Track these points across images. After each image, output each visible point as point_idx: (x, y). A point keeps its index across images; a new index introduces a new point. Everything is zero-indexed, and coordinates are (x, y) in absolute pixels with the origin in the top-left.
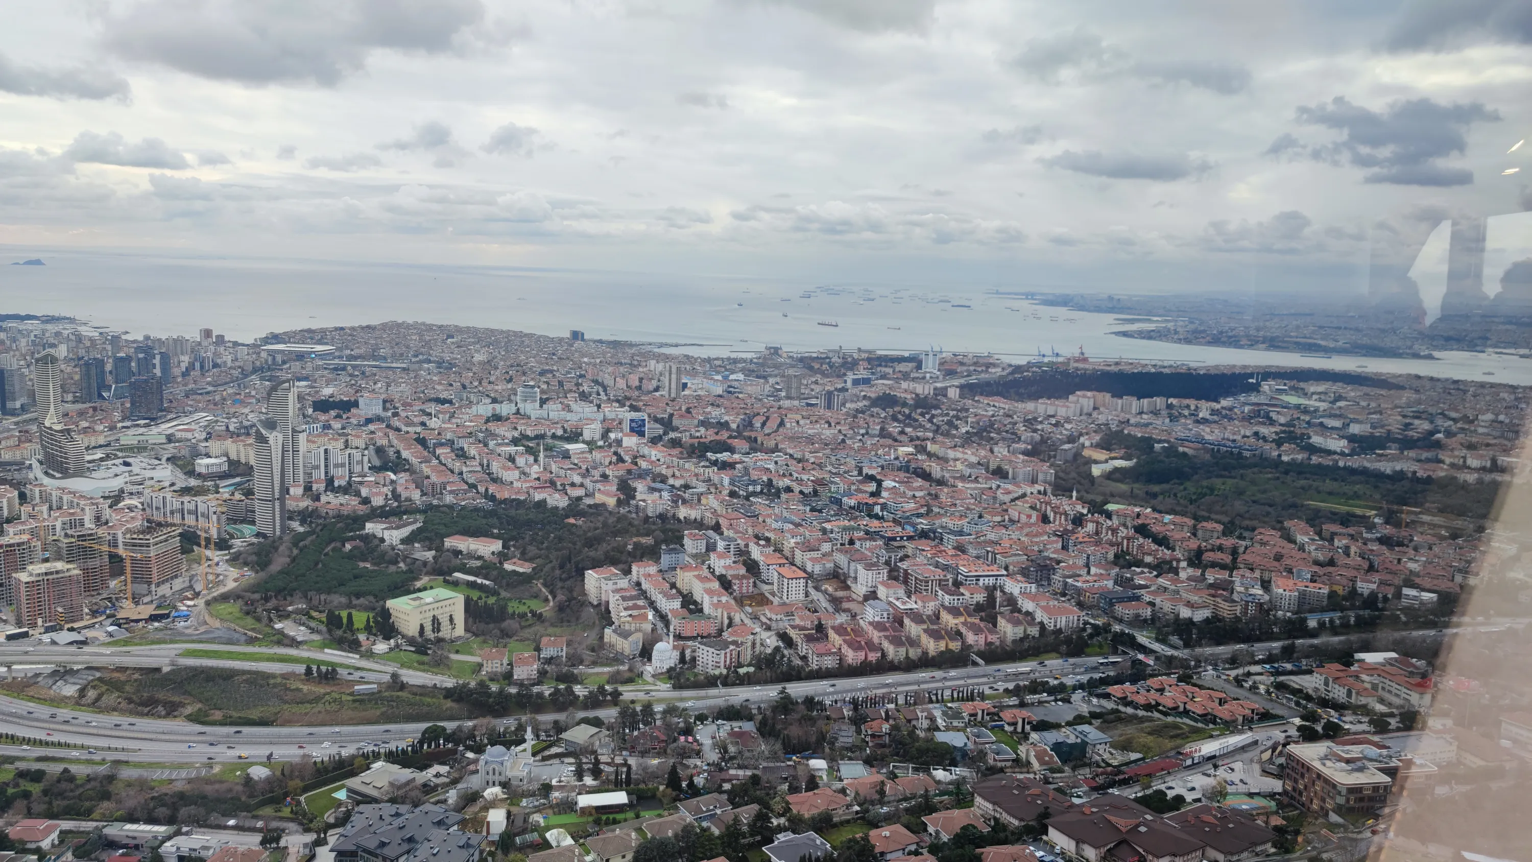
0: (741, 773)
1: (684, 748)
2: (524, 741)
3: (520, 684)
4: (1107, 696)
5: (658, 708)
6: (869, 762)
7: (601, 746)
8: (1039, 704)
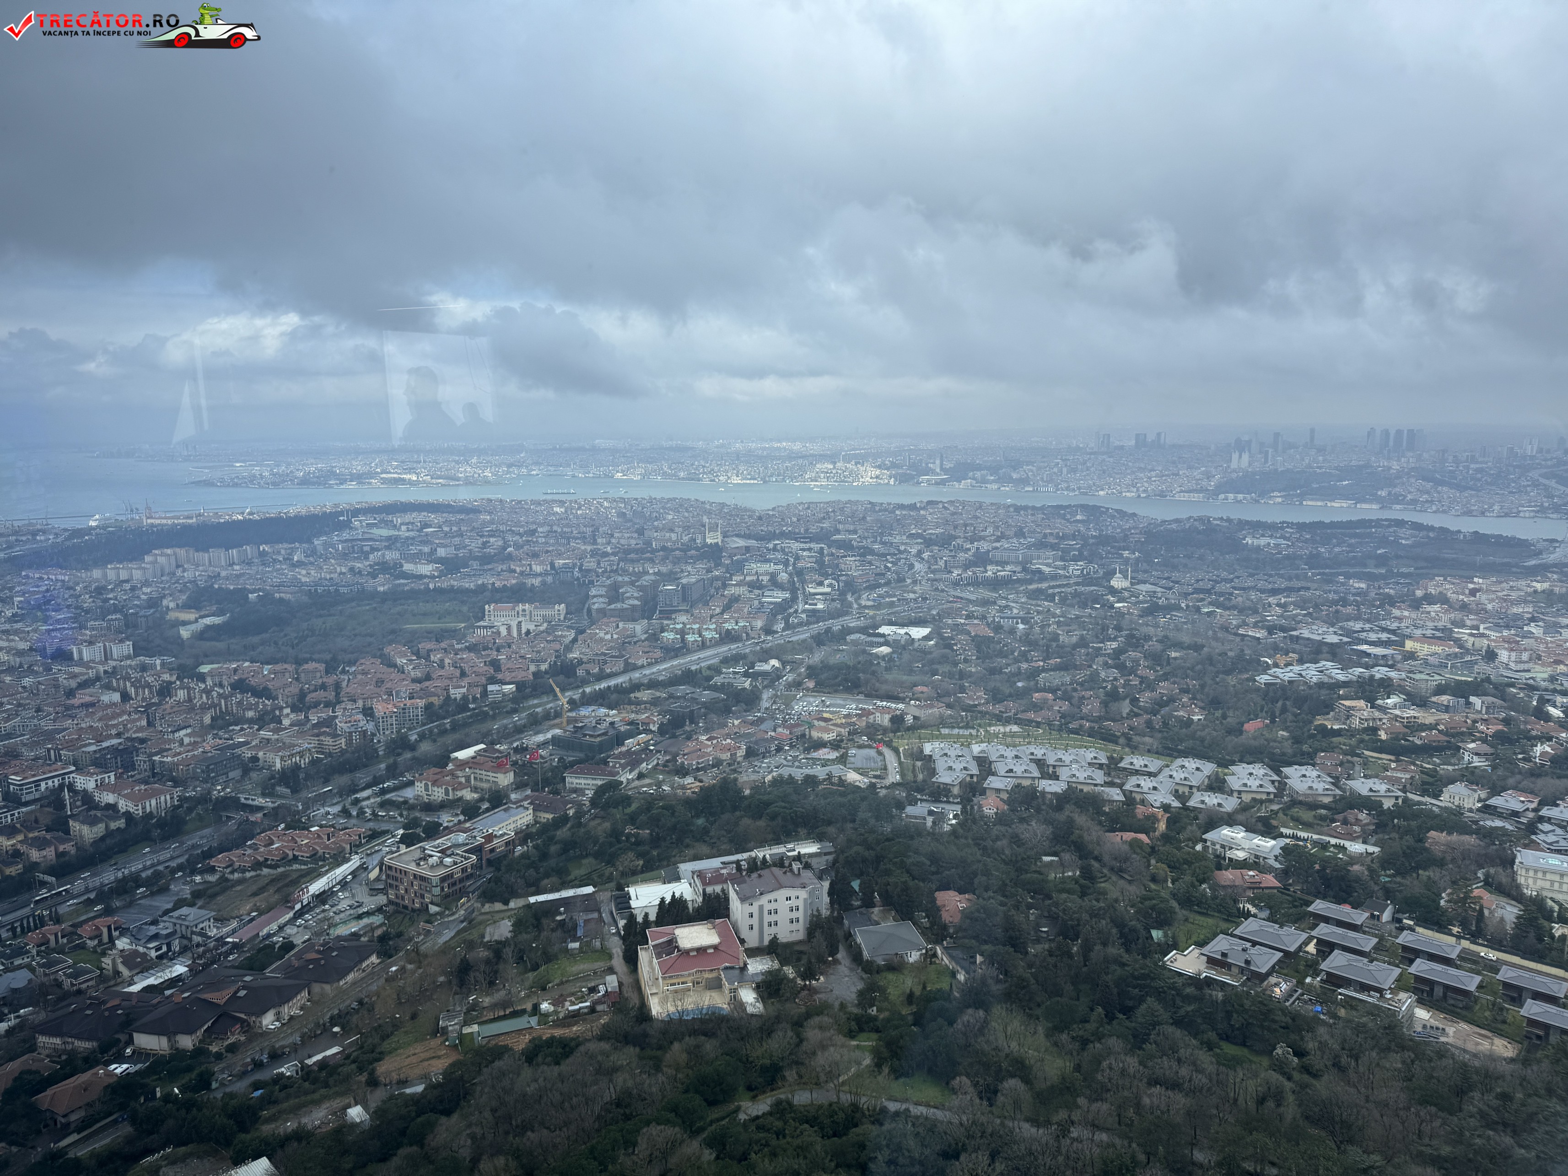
4: (212, 870)
8: (130, 905)
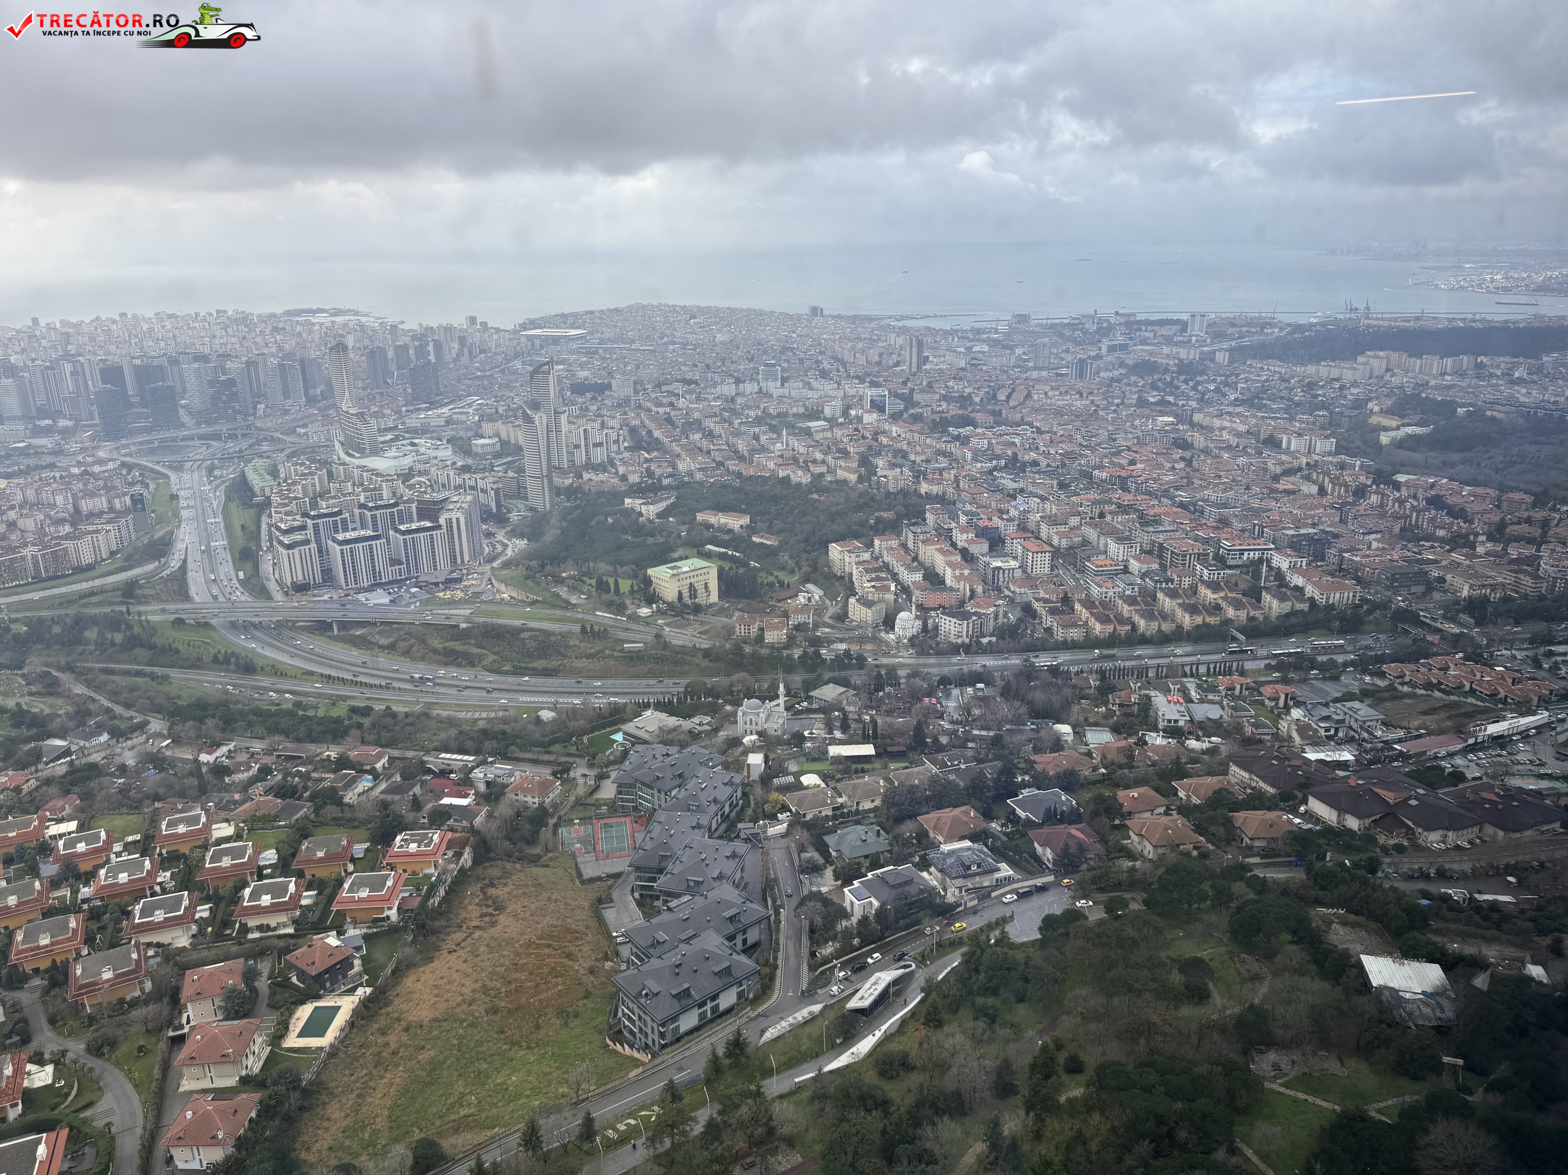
0: (984, 733)
1: (928, 708)
2: (778, 697)
3: (772, 646)
4: (1382, 675)
5: (902, 673)
6: (1116, 730)
7: (848, 704)
8: (1304, 681)
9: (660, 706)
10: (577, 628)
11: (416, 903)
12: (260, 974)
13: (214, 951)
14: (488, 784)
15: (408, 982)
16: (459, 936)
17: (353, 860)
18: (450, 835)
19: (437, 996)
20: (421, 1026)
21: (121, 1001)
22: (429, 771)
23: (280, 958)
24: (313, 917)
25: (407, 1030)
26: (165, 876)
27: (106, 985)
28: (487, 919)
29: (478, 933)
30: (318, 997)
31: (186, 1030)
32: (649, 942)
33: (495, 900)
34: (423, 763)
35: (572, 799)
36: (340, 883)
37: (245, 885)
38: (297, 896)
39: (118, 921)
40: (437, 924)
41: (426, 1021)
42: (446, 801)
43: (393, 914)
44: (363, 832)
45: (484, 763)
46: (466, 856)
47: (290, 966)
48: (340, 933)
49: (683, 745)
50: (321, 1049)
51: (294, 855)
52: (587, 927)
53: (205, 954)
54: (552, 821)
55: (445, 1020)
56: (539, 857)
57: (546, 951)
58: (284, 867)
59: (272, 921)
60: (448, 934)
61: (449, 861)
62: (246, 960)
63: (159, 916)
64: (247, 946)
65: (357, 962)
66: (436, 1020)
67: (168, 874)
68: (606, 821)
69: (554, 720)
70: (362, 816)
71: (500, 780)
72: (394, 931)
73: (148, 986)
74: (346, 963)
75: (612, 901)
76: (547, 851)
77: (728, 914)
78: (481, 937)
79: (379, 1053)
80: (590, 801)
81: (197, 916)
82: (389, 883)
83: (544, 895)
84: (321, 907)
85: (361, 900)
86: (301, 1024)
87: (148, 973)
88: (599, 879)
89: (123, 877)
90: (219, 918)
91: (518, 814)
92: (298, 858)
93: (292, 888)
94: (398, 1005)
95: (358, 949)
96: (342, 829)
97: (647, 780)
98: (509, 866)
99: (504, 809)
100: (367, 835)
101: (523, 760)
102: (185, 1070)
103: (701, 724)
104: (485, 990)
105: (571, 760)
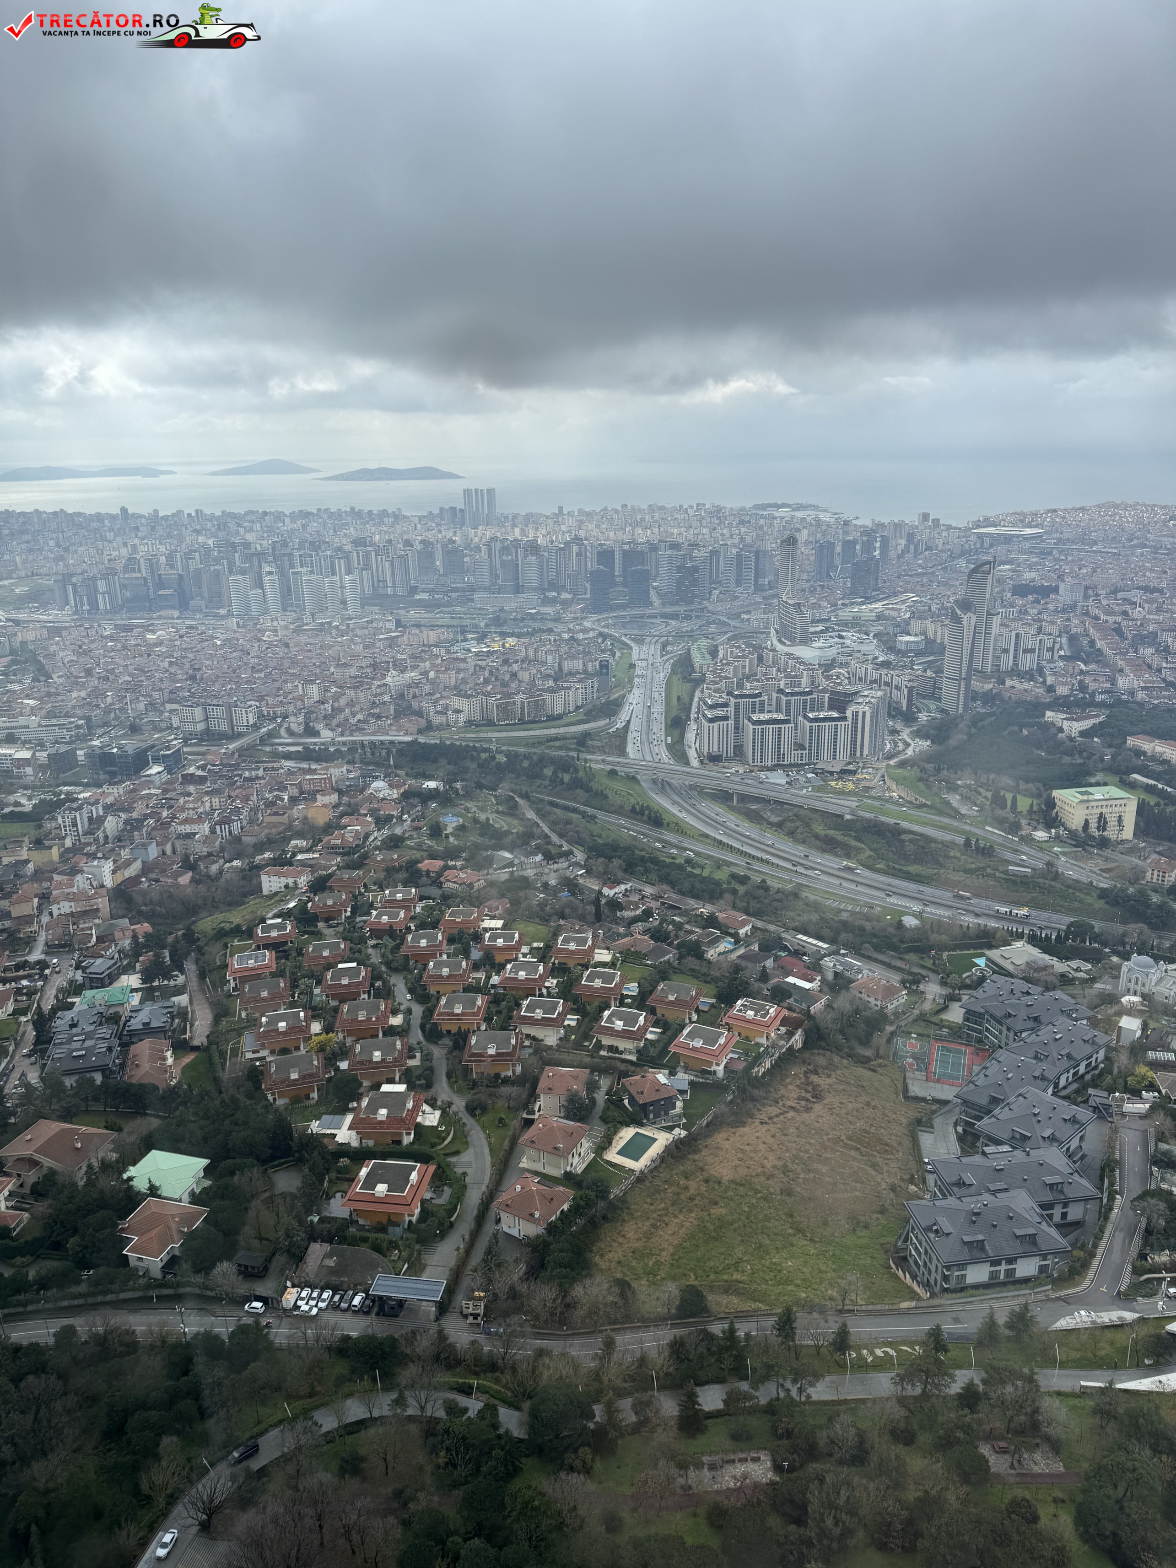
9: (1033, 940)
10: (961, 840)
11: (740, 1066)
12: (599, 1088)
13: (571, 1057)
14: (836, 974)
15: (720, 1138)
16: (773, 1110)
17: (697, 1011)
18: (786, 1012)
19: (740, 1160)
20: (719, 1183)
21: (497, 1076)
22: (785, 948)
23: (619, 1080)
24: (653, 1051)
25: (707, 1181)
26: (551, 983)
27: (489, 1059)
28: (803, 1103)
29: (791, 1114)
30: (641, 1125)
31: (536, 1117)
32: (954, 1179)
33: (815, 1087)
34: (781, 938)
35: (916, 1012)
36: (682, 1027)
37: (608, 1007)
38: (644, 1029)
39: (511, 1010)
40: (756, 1092)
41: (725, 1180)
42: (791, 980)
43: (720, 1070)
44: (712, 989)
45: (836, 953)
46: (797, 1037)
47: (625, 1090)
48: (672, 1073)
49: (1048, 987)
50: (633, 1171)
51: (651, 992)
52: (900, 1144)
53: (564, 1056)
54: (889, 1029)
55: (742, 1185)
56: (868, 1060)
57: (853, 1153)
58: (641, 1001)
59: (622, 1044)
60: (764, 1105)
61: (780, 1037)
62: (592, 1072)
63: (539, 1014)
64: (597, 1060)
65: (679, 1104)
66: (733, 1181)
67: (555, 981)
68: (945, 1044)
69: (917, 928)
70: (715, 973)
71: (847, 974)
72: (719, 1087)
73: (519, 1069)
74: (670, 1103)
75: (932, 1127)
76: (878, 1056)
77: (1049, 1180)
78: (793, 1118)
79: (678, 1194)
80: (935, 1019)
81: (566, 1023)
82: (722, 1041)
83: (865, 1098)
84: (661, 1045)
85: (694, 1049)
86: (622, 1143)
87: (519, 1060)
88: (924, 1100)
89: (522, 974)
90: (583, 1028)
91: (857, 1011)
92: (653, 996)
93: (641, 1020)
94: (704, 1156)
95: (682, 1092)
96: (695, 981)
97: (999, 1014)
98: (836, 1059)
99: (843, 1002)
100: (714, 991)
101: (876, 960)
102: (527, 1150)
103: (1078, 970)
104: (785, 1170)
105: (924, 972)
